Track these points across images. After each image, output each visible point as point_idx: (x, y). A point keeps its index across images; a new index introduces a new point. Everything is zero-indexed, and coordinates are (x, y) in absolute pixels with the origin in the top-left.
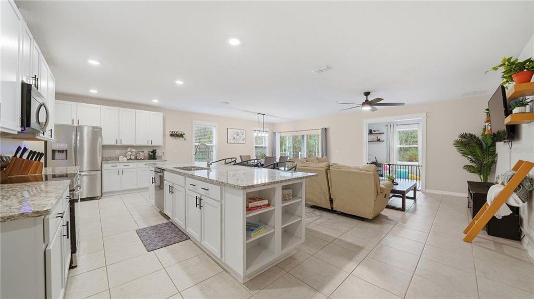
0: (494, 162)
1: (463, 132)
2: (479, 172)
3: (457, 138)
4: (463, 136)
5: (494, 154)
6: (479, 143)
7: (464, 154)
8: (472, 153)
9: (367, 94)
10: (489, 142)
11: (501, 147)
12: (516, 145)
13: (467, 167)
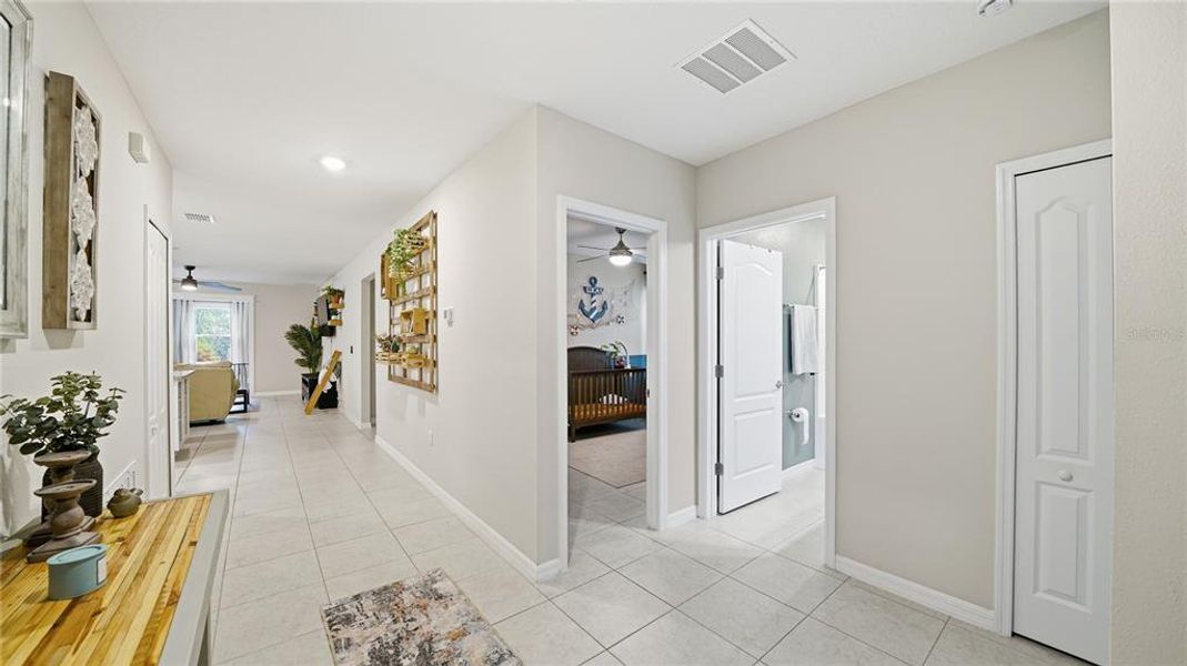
0: (321, 354)
1: (293, 323)
2: (309, 365)
3: (289, 330)
4: (294, 328)
5: (320, 347)
6: (308, 335)
7: (296, 347)
8: (302, 346)
9: (190, 268)
10: (317, 334)
11: (325, 339)
12: (334, 339)
13: (299, 362)
